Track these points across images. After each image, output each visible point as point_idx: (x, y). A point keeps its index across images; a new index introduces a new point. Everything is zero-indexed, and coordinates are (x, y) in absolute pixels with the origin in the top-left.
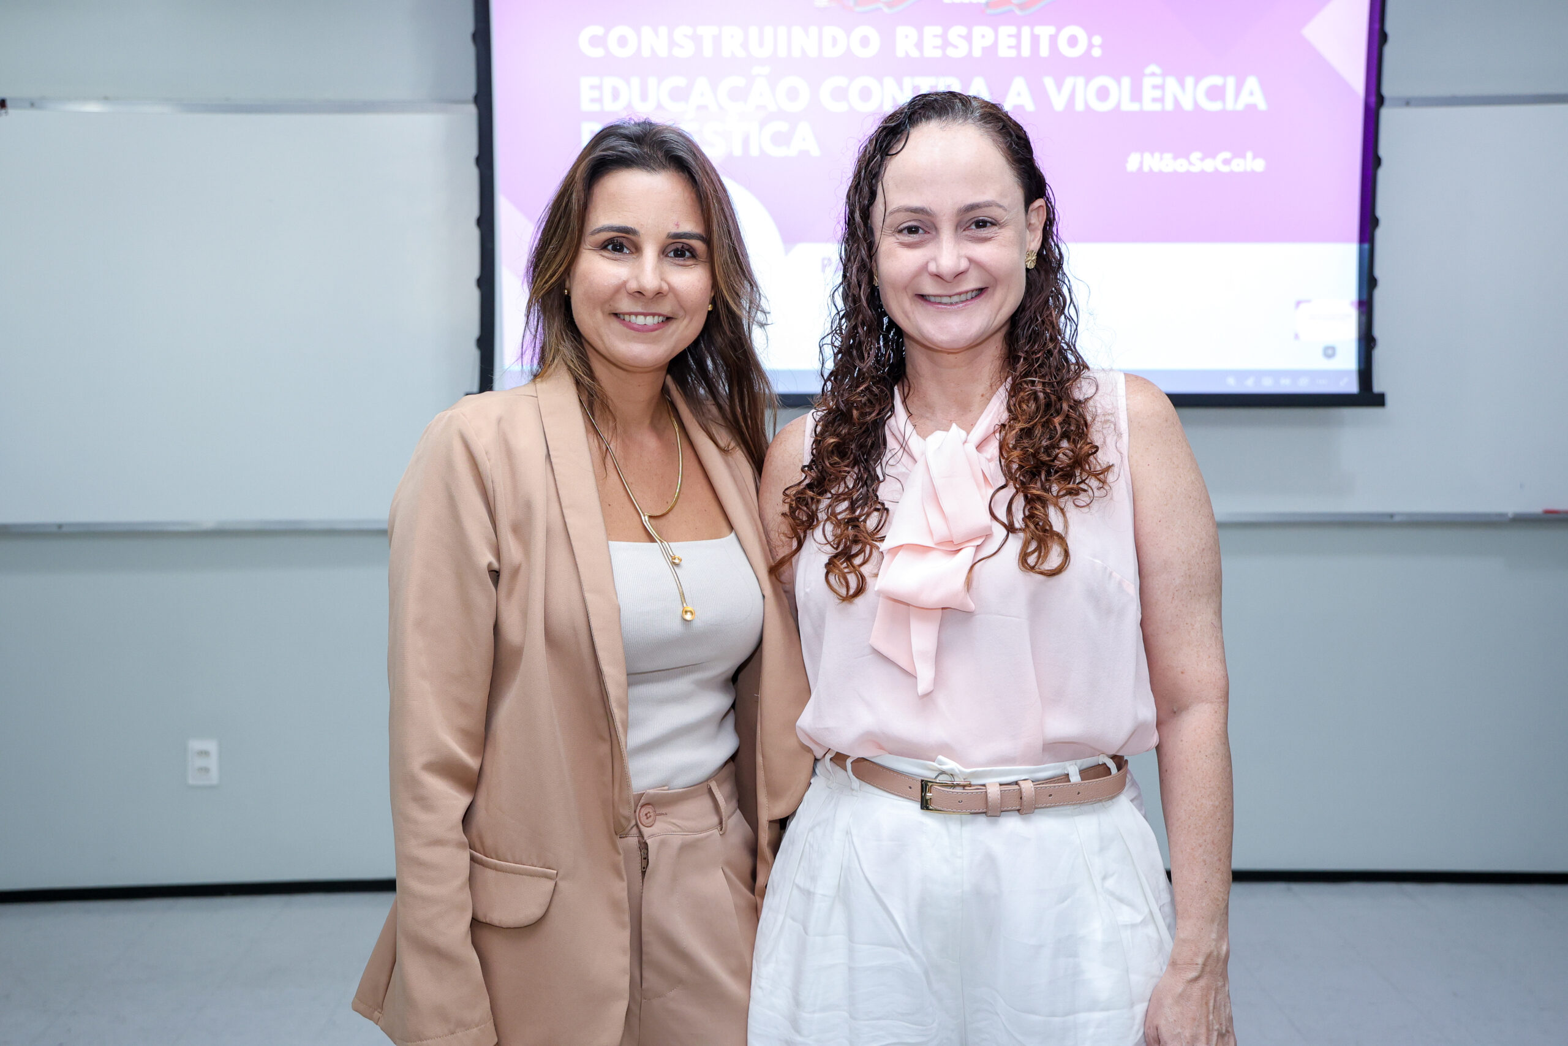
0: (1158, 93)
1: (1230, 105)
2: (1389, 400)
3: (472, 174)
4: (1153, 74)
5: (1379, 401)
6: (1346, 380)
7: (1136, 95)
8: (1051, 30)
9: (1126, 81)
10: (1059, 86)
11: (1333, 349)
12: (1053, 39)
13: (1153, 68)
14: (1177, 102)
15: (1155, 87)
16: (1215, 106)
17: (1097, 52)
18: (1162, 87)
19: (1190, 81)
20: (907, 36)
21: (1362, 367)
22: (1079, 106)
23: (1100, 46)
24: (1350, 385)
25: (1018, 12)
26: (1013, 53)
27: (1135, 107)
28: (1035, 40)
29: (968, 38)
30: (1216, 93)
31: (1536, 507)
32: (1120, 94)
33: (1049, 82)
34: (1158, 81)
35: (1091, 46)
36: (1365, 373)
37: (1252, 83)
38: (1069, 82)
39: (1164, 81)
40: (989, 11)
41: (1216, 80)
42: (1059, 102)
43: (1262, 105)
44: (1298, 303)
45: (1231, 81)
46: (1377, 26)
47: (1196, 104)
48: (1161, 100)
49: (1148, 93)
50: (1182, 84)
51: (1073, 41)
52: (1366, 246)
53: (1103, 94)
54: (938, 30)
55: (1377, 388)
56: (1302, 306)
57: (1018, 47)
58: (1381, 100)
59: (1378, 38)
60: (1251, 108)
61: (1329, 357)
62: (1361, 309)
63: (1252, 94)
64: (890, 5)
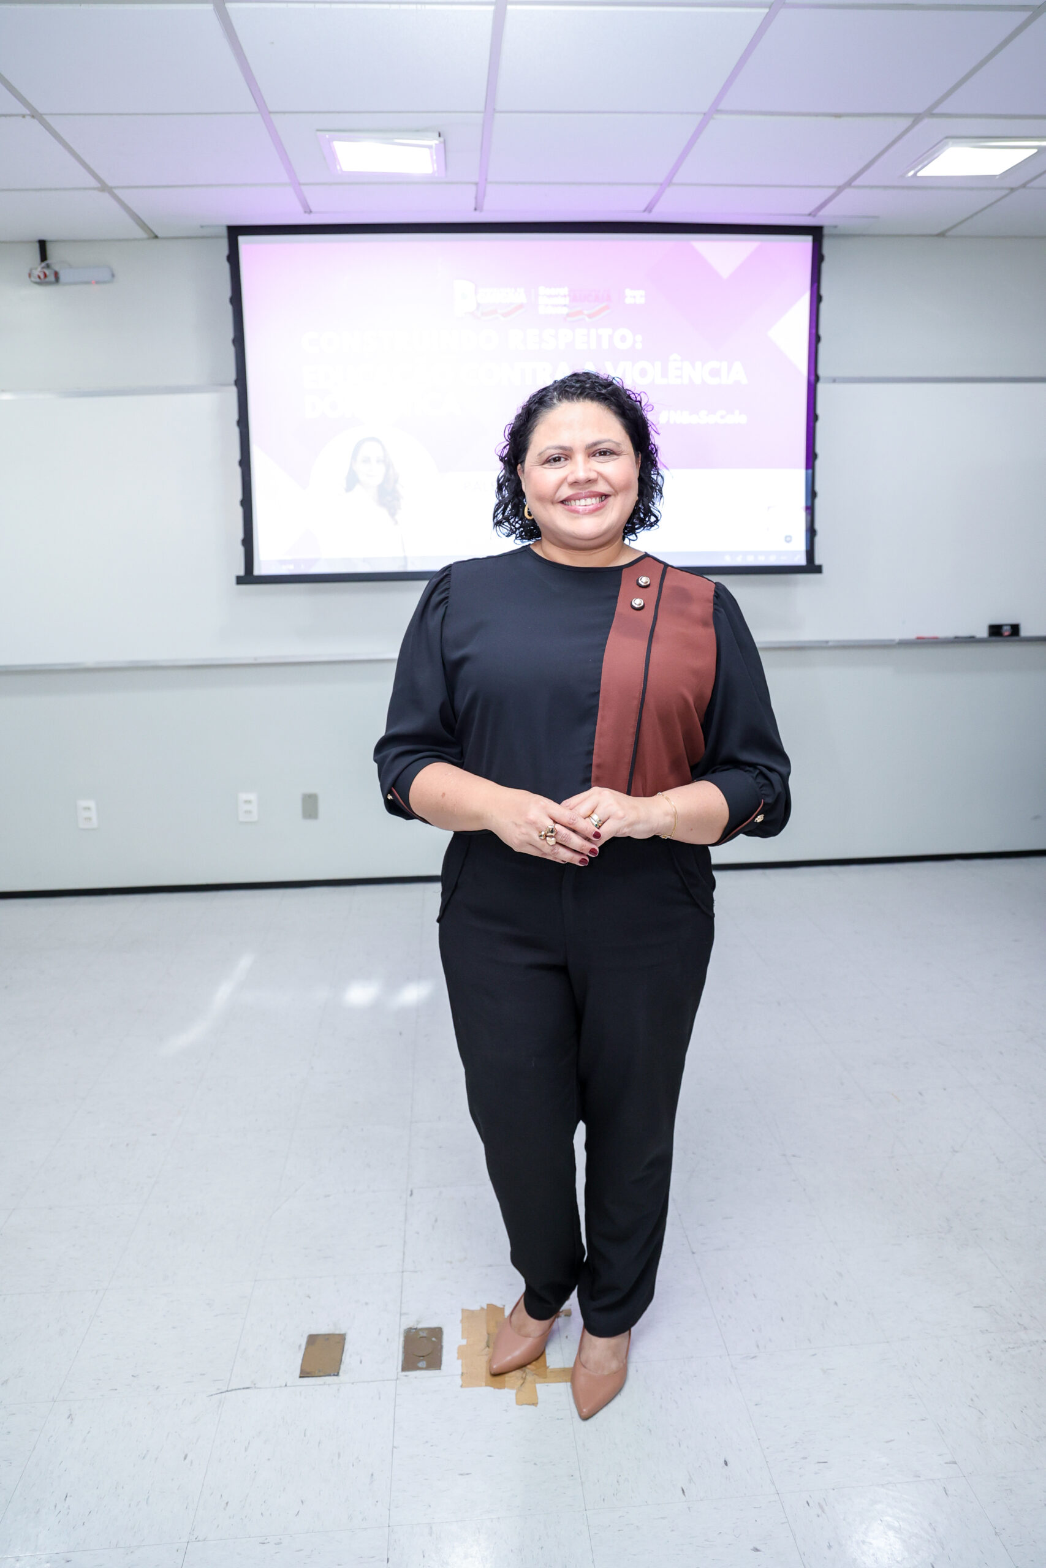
0: (679, 373)
1: (724, 381)
2: (824, 569)
3: (235, 431)
4: (675, 360)
5: (818, 570)
6: (798, 557)
7: (665, 374)
8: (609, 331)
9: (658, 364)
10: (615, 368)
11: (790, 537)
12: (611, 337)
13: (675, 356)
14: (691, 378)
15: (677, 368)
16: (715, 381)
17: (639, 346)
18: (681, 369)
19: (698, 364)
20: (516, 336)
21: (809, 548)
23: (641, 342)
24: (801, 560)
25: (587, 319)
26: (585, 346)
27: (664, 381)
28: (599, 337)
29: (556, 336)
30: (715, 373)
31: (911, 635)
32: (654, 373)
33: (609, 365)
34: (679, 364)
35: (635, 342)
36: (810, 553)
37: (738, 366)
38: (622, 365)
39: (682, 364)
40: (569, 319)
41: (715, 364)
43: (744, 381)
44: (769, 508)
45: (725, 365)
46: (814, 331)
47: (703, 379)
48: (681, 377)
49: (673, 372)
50: (694, 367)
51: (623, 339)
52: (810, 471)
53: (643, 373)
54: (536, 331)
55: (817, 562)
56: (771, 510)
57: (588, 342)
58: (817, 379)
59: (815, 339)
60: (738, 383)
61: (788, 542)
62: (808, 511)
63: (737, 374)
64: (505, 315)
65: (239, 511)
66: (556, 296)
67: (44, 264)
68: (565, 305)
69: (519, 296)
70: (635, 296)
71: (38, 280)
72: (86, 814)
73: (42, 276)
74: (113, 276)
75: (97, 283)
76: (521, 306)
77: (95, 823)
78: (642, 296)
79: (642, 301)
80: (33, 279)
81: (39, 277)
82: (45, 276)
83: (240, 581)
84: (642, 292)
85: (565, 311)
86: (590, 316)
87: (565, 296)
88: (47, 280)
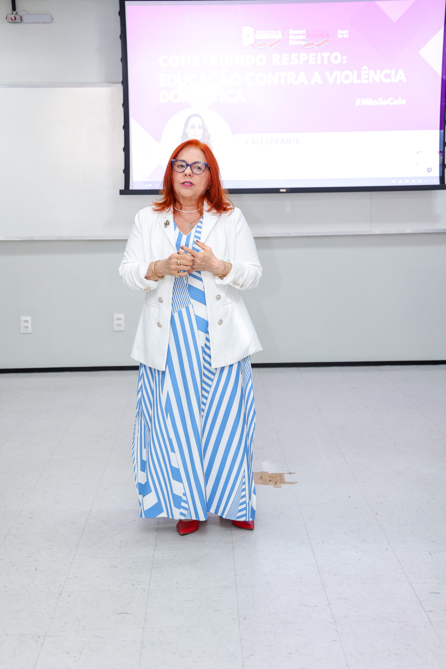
0: (367, 77)
1: (393, 81)
3: (121, 110)
4: (365, 69)
6: (435, 180)
7: (359, 77)
8: (328, 54)
9: (355, 72)
10: (331, 74)
11: (431, 169)
12: (329, 57)
13: (365, 67)
14: (374, 80)
15: (366, 74)
16: (388, 81)
17: (345, 62)
18: (368, 74)
19: (378, 71)
20: (276, 57)
21: (441, 175)
22: (338, 82)
23: (346, 60)
24: (437, 182)
25: (316, 48)
26: (314, 63)
27: (359, 82)
28: (322, 58)
29: (298, 57)
30: (388, 76)
32: (353, 77)
33: (327, 73)
34: (367, 72)
35: (342, 60)
36: (442, 178)
37: (401, 72)
38: (335, 73)
39: (369, 72)
40: (306, 48)
41: (388, 71)
42: (331, 81)
43: (405, 80)
44: (418, 152)
45: (393, 71)
47: (380, 80)
48: (368, 79)
49: (363, 76)
50: (376, 73)
51: (336, 58)
52: (442, 131)
53: (347, 77)
54: (287, 55)
56: (419, 153)
57: (316, 60)
60: (401, 81)
61: (429, 172)
62: (441, 154)
63: (401, 76)
64: (270, 46)
65: (122, 154)
66: (299, 35)
67: (15, 13)
68: (303, 40)
69: (278, 35)
70: (343, 34)
71: (11, 21)
72: (25, 324)
73: (14, 19)
74: (52, 19)
75: (43, 23)
76: (279, 40)
77: (30, 330)
78: (347, 34)
79: (347, 36)
80: (9, 21)
81: (12, 19)
82: (15, 19)
83: (122, 192)
84: (347, 32)
85: (304, 43)
86: (317, 46)
87: (304, 35)
88: (16, 21)
